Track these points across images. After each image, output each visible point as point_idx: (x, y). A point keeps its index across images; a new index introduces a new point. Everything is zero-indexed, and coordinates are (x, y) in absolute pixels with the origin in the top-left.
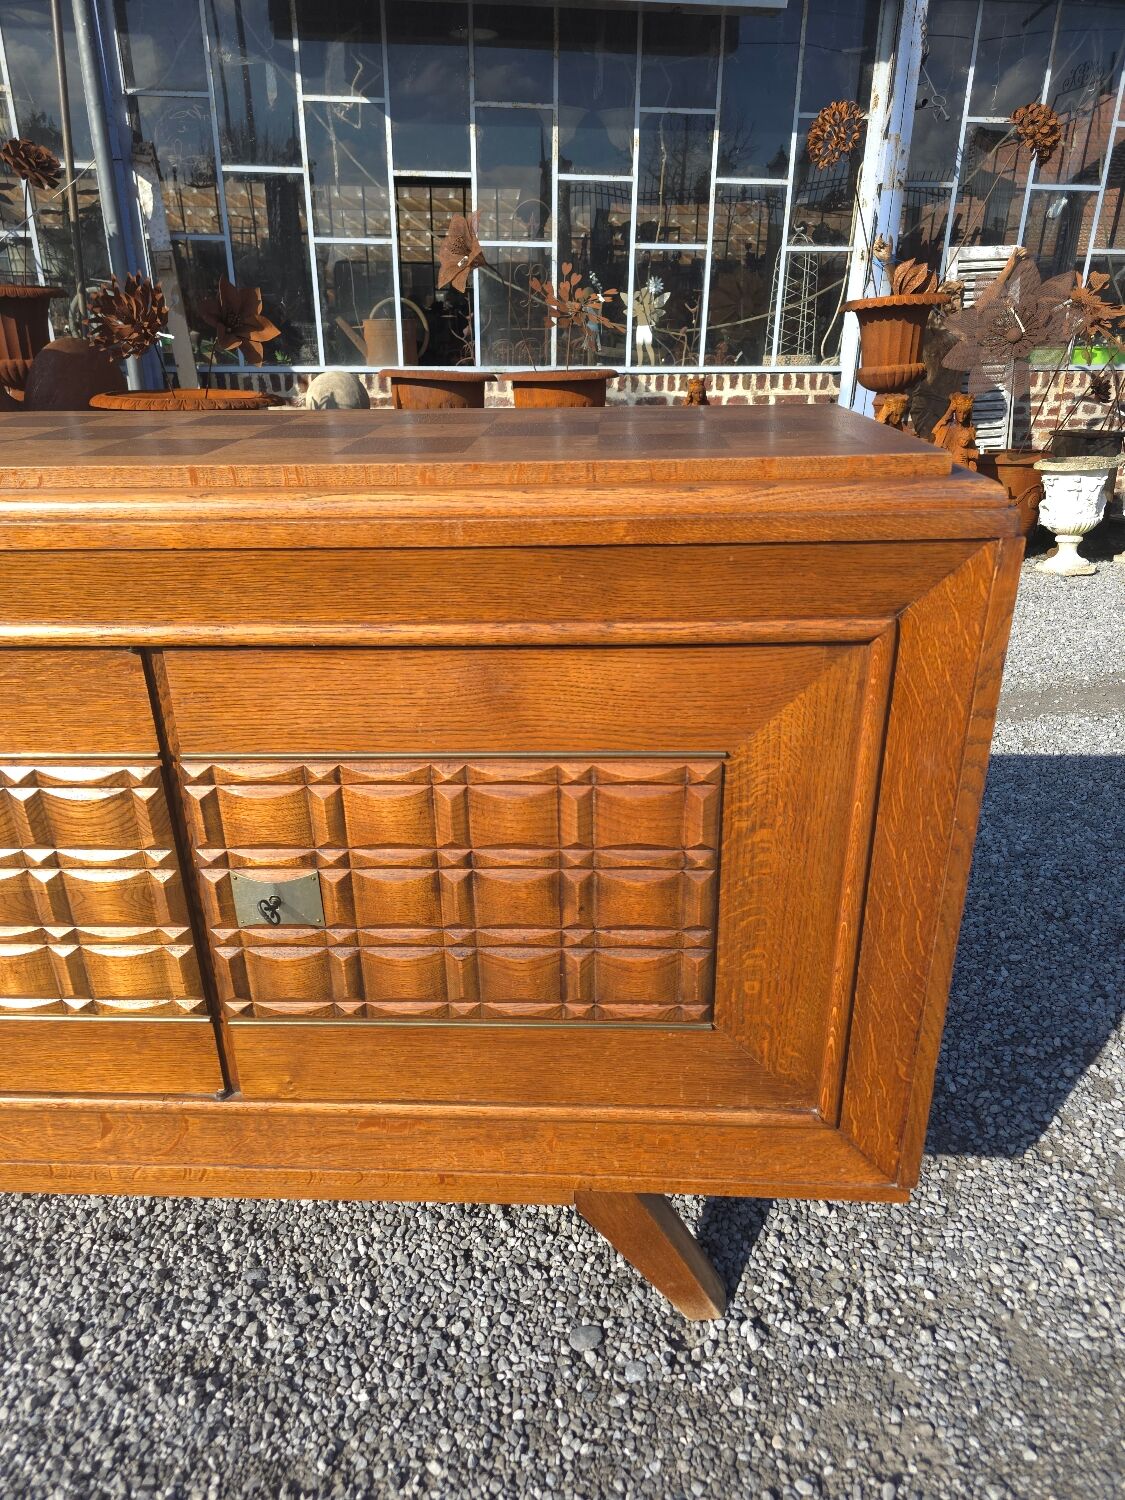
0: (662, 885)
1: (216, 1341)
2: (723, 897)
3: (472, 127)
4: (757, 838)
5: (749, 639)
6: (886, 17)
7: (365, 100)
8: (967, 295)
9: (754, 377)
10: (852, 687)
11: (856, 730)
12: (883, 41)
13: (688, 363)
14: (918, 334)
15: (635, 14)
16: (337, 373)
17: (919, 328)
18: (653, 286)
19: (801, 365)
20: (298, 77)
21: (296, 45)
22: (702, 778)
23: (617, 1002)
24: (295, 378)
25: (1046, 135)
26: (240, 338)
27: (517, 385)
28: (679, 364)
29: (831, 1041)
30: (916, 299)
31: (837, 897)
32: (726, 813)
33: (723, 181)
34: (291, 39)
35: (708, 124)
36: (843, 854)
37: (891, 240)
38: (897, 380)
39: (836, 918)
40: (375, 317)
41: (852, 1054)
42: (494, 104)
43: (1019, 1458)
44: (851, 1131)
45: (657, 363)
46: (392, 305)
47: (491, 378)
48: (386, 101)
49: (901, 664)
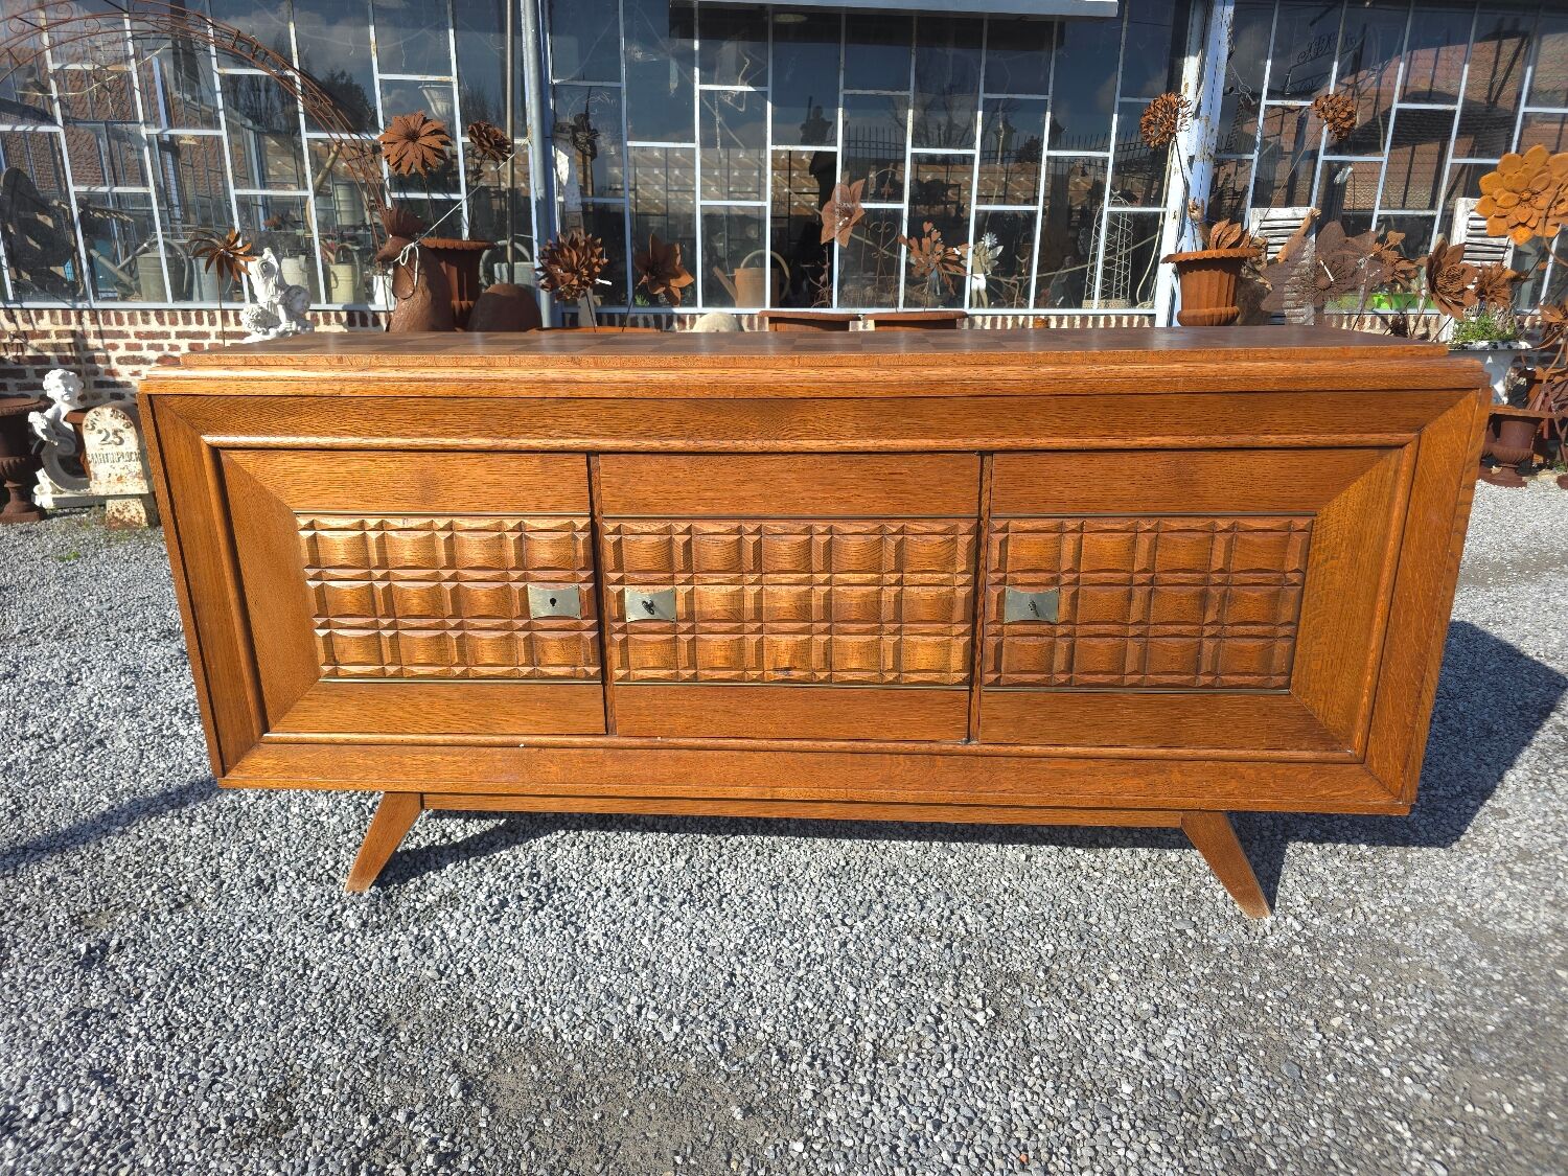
0: (1270, 595)
1: (935, 924)
2: (1304, 605)
3: (840, 110)
4: (1328, 565)
5: (1336, 444)
6: (1195, 20)
7: (751, 89)
8: (1270, 249)
9: (1078, 318)
10: (1391, 473)
11: (1392, 499)
12: (1193, 38)
13: (1020, 306)
14: (1233, 282)
15: (982, 20)
16: (721, 314)
17: (1234, 277)
18: (988, 241)
19: (1118, 309)
20: (697, 71)
21: (696, 45)
22: (1301, 527)
23: (1231, 674)
24: (675, 318)
25: (1345, 120)
26: (663, 285)
27: (878, 323)
28: (1012, 307)
29: (1365, 699)
30: (1232, 253)
31: (1373, 605)
32: (1311, 551)
33: (1053, 153)
34: (692, 37)
35: (1041, 108)
36: (1379, 576)
37: (1203, 202)
38: (1223, 318)
39: (1372, 618)
40: (746, 266)
41: (1376, 711)
42: (859, 92)
43: (1491, 978)
44: (1372, 766)
45: (989, 306)
46: (763, 257)
47: (857, 318)
48: (769, 89)
49: (1421, 460)
